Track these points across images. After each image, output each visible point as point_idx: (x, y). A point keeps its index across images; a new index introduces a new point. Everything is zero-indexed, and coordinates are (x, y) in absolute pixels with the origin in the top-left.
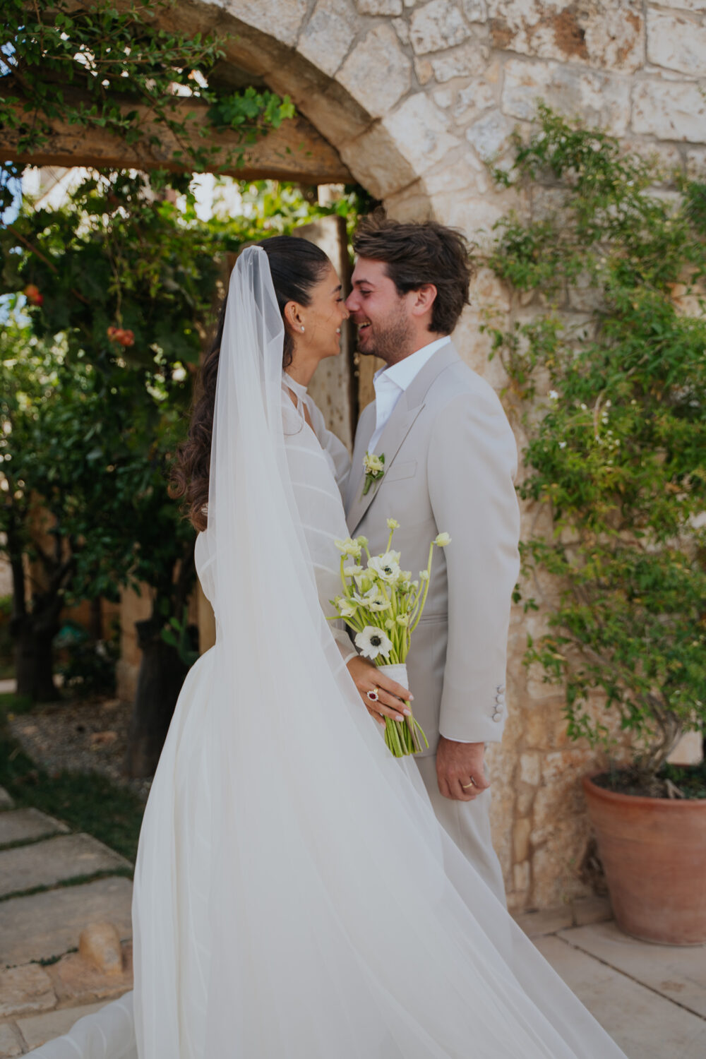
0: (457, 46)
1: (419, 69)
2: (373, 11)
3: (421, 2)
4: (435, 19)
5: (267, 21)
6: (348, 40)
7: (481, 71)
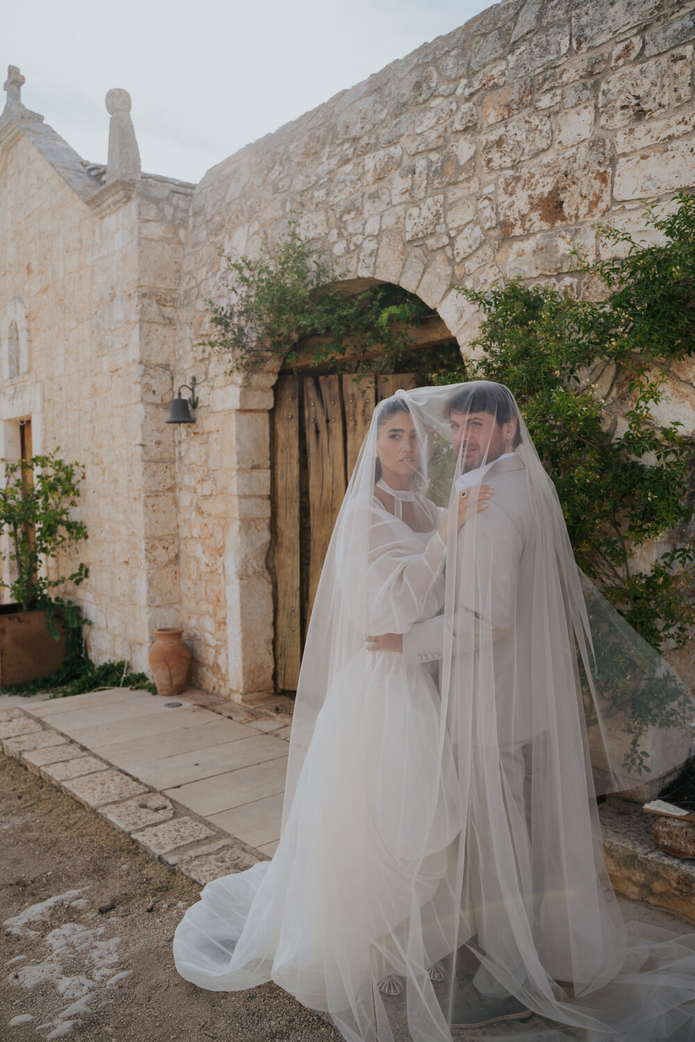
0: (478, 248)
1: (457, 272)
2: (435, 248)
3: (460, 231)
4: (467, 238)
5: (388, 275)
6: (421, 270)
7: (492, 258)
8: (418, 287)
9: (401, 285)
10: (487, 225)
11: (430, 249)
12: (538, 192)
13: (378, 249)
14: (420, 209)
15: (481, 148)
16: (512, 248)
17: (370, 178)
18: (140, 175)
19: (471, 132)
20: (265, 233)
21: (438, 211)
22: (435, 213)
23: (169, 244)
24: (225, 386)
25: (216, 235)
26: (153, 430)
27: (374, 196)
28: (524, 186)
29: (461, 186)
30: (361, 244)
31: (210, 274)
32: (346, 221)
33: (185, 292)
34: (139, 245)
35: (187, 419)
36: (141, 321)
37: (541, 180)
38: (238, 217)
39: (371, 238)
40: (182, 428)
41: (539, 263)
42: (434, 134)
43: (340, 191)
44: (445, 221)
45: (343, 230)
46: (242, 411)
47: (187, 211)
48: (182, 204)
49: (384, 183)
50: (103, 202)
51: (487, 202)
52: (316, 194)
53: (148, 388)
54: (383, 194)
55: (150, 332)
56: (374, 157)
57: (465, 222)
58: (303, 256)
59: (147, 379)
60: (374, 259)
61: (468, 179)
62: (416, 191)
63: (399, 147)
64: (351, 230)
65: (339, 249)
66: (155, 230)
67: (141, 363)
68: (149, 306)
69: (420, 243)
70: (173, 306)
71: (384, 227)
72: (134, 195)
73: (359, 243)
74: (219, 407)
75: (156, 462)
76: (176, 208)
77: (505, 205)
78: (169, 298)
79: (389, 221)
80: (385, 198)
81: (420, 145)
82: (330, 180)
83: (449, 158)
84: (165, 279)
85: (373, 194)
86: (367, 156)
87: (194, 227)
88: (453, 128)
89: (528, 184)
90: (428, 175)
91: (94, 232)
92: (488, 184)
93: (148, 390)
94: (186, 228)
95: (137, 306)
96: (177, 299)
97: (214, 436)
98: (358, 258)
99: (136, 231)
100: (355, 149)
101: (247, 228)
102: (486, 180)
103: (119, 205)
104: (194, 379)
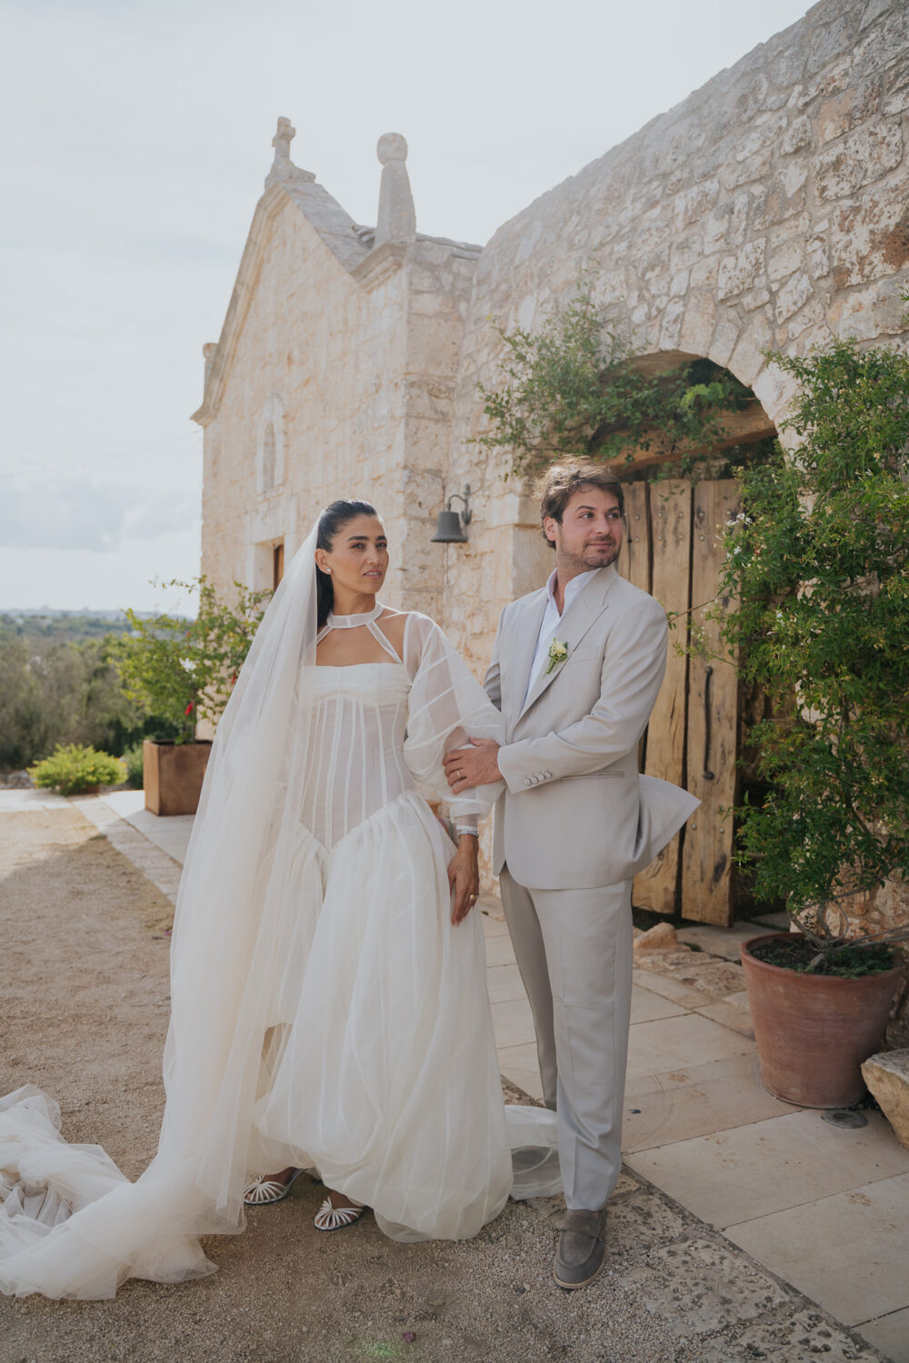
0: (804, 305)
1: (778, 337)
2: (752, 307)
3: (783, 283)
4: (791, 291)
5: (695, 346)
6: (735, 336)
7: (822, 316)
8: (730, 359)
9: (709, 358)
10: (817, 274)
11: (747, 309)
12: (881, 225)
13: (684, 313)
14: (737, 259)
15: (815, 174)
16: (847, 302)
17: (679, 223)
18: (414, 238)
19: (804, 154)
20: (556, 301)
21: (757, 259)
22: (754, 263)
23: (446, 322)
24: (503, 495)
25: (501, 307)
26: (417, 552)
27: (684, 246)
28: (865, 218)
29: (787, 224)
30: (665, 308)
31: (492, 355)
32: (649, 280)
33: (464, 379)
34: (409, 322)
35: (456, 537)
36: (408, 416)
37: (886, 210)
38: (526, 283)
39: (676, 300)
40: (452, 547)
41: (879, 318)
42: (758, 160)
43: (644, 242)
44: (766, 271)
45: (644, 292)
46: (521, 526)
47: (471, 279)
48: (464, 271)
49: (696, 229)
50: (371, 272)
51: (818, 243)
52: (616, 248)
53: (412, 499)
54: (694, 242)
55: (418, 429)
56: (686, 196)
57: (790, 272)
58: (598, 326)
59: (412, 488)
60: (679, 326)
61: (796, 216)
62: (733, 236)
63: (715, 181)
64: (654, 290)
65: (638, 316)
66: (430, 303)
67: (405, 467)
68: (419, 397)
69: (735, 302)
70: (447, 397)
71: (692, 285)
72: (405, 262)
73: (662, 306)
74: (495, 523)
75: (419, 591)
76: (457, 276)
77: (840, 246)
78: (443, 388)
79: (699, 276)
80: (696, 247)
81: (741, 175)
82: (634, 230)
83: (775, 190)
84: (440, 364)
85: (682, 243)
86: (677, 196)
87: (478, 298)
88: (782, 150)
89: (870, 216)
90: (748, 214)
91: (360, 309)
92: (821, 219)
93: (414, 501)
94: (468, 301)
95: (403, 397)
96: (454, 389)
97: (488, 558)
98: (661, 326)
99: (406, 304)
100: (664, 188)
101: (535, 295)
102: (819, 214)
103: (387, 275)
104: (468, 488)
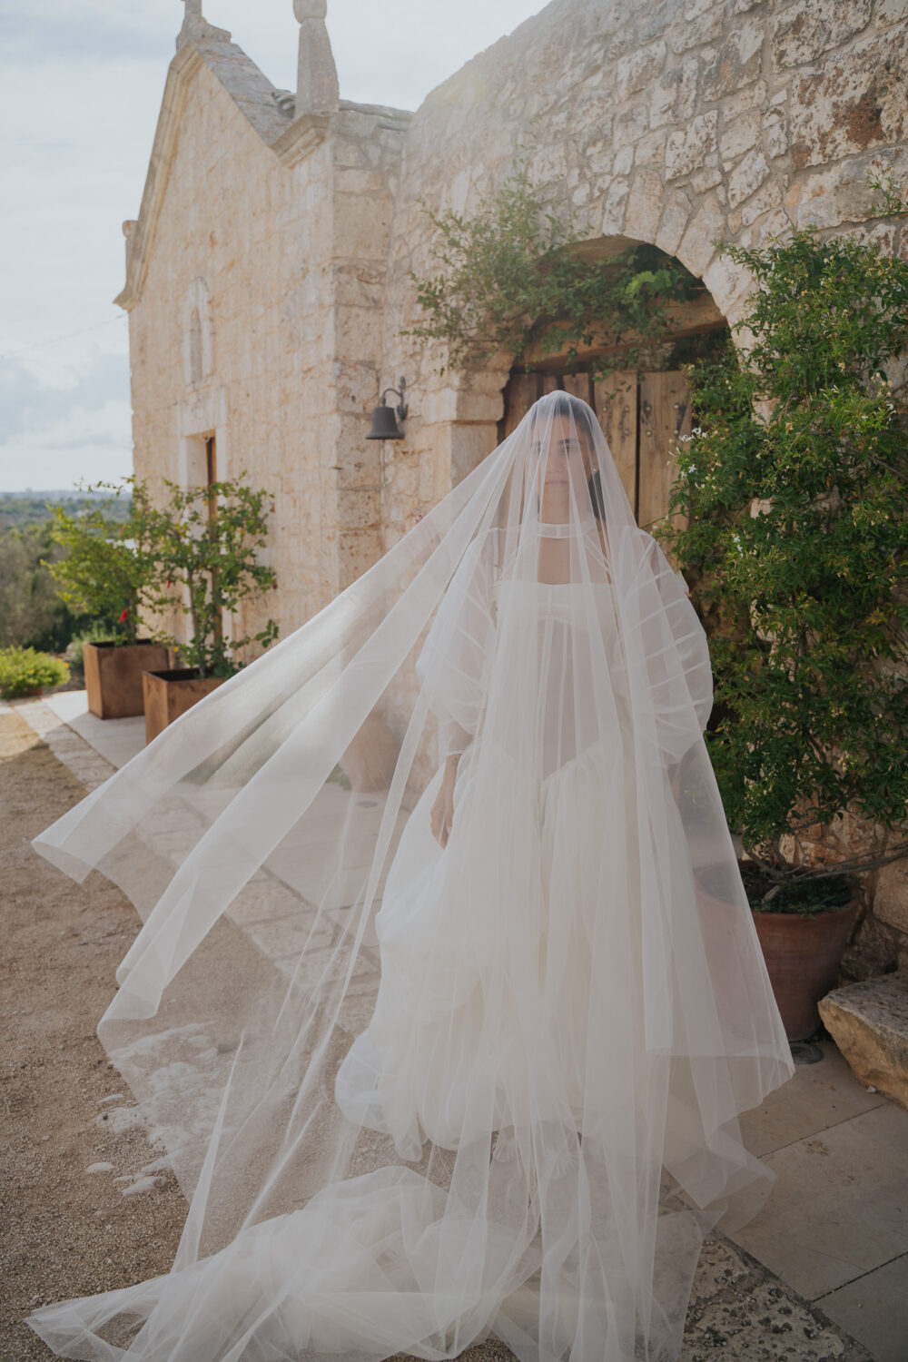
0: (760, 187)
1: (731, 223)
2: (703, 189)
3: (737, 162)
4: (745, 172)
5: (640, 232)
6: (684, 222)
7: (779, 200)
8: (679, 247)
9: (657, 244)
10: (774, 152)
11: (697, 191)
12: (846, 97)
13: (628, 194)
14: (686, 134)
15: (772, 36)
16: (807, 185)
17: (623, 92)
18: (338, 106)
19: (760, 13)
20: (491, 178)
21: (708, 135)
22: (704, 139)
23: (374, 199)
24: (439, 390)
25: (432, 184)
26: (352, 449)
27: (628, 119)
28: (828, 89)
29: (741, 95)
30: (608, 188)
31: (424, 237)
32: (591, 155)
33: (395, 263)
34: (334, 201)
35: (392, 434)
36: (337, 304)
37: (851, 79)
38: (459, 157)
39: (620, 179)
40: (389, 445)
41: (842, 204)
42: (710, 20)
43: (584, 113)
44: (718, 148)
45: (586, 170)
46: (459, 423)
47: (400, 152)
48: (392, 143)
49: (641, 98)
50: (292, 145)
51: (775, 118)
52: (555, 119)
53: (345, 393)
54: (639, 114)
55: (348, 318)
56: (630, 60)
57: (744, 149)
58: (535, 207)
59: (344, 381)
60: (623, 209)
61: (751, 85)
62: (681, 107)
63: (662, 43)
64: (596, 168)
65: (580, 197)
66: (357, 180)
67: (336, 359)
68: (348, 283)
69: (684, 183)
70: (379, 283)
71: (638, 162)
72: (328, 134)
73: (605, 186)
74: (432, 418)
75: (356, 490)
76: (385, 149)
77: (800, 120)
78: (374, 273)
79: (645, 153)
80: (641, 120)
81: (690, 38)
82: (573, 99)
83: (729, 55)
84: (369, 246)
85: (626, 115)
86: (621, 60)
87: (408, 174)
88: (736, 8)
89: (834, 86)
90: (698, 82)
91: (283, 186)
92: (779, 89)
93: (346, 395)
94: (397, 176)
95: (332, 283)
96: (385, 273)
97: (426, 456)
98: (603, 208)
99: (331, 182)
100: (606, 52)
101: (469, 172)
102: (776, 84)
103: (311, 148)
104: (403, 380)
